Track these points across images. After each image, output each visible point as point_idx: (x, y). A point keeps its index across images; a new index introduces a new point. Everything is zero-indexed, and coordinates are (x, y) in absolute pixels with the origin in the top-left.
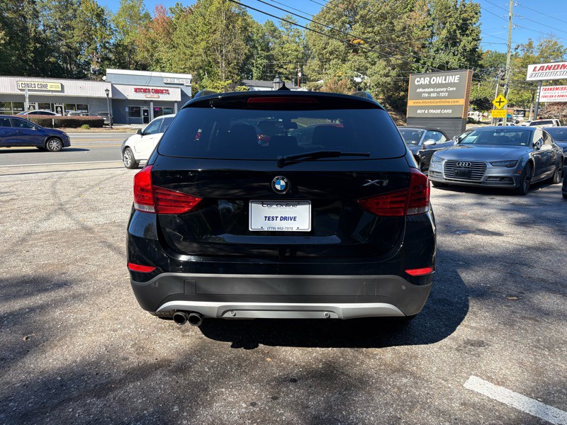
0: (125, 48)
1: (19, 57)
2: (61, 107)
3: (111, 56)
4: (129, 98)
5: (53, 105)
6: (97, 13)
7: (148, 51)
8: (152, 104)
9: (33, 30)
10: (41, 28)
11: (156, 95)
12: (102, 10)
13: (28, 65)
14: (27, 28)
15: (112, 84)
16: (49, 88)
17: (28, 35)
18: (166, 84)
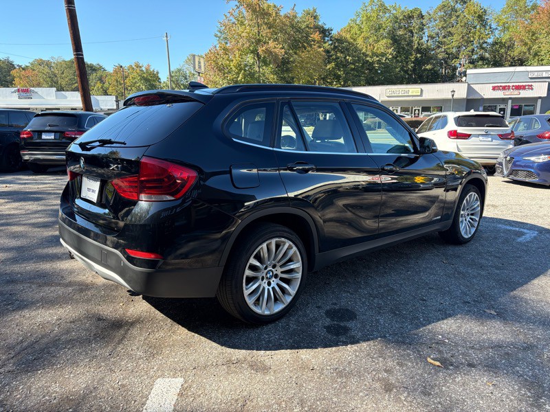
0: (502, 45)
1: (402, 69)
2: (419, 110)
3: (487, 55)
4: (485, 97)
5: (412, 108)
6: (479, 15)
7: (526, 44)
8: (510, 101)
9: (416, 42)
10: (425, 39)
11: (516, 92)
12: (485, 11)
13: (408, 74)
14: (412, 41)
15: (469, 85)
16: (410, 94)
17: (412, 47)
18: (531, 78)
